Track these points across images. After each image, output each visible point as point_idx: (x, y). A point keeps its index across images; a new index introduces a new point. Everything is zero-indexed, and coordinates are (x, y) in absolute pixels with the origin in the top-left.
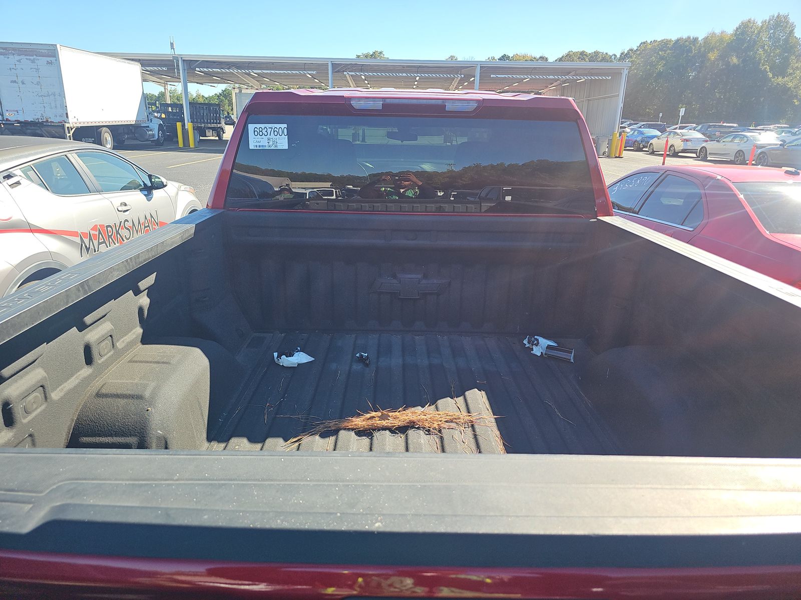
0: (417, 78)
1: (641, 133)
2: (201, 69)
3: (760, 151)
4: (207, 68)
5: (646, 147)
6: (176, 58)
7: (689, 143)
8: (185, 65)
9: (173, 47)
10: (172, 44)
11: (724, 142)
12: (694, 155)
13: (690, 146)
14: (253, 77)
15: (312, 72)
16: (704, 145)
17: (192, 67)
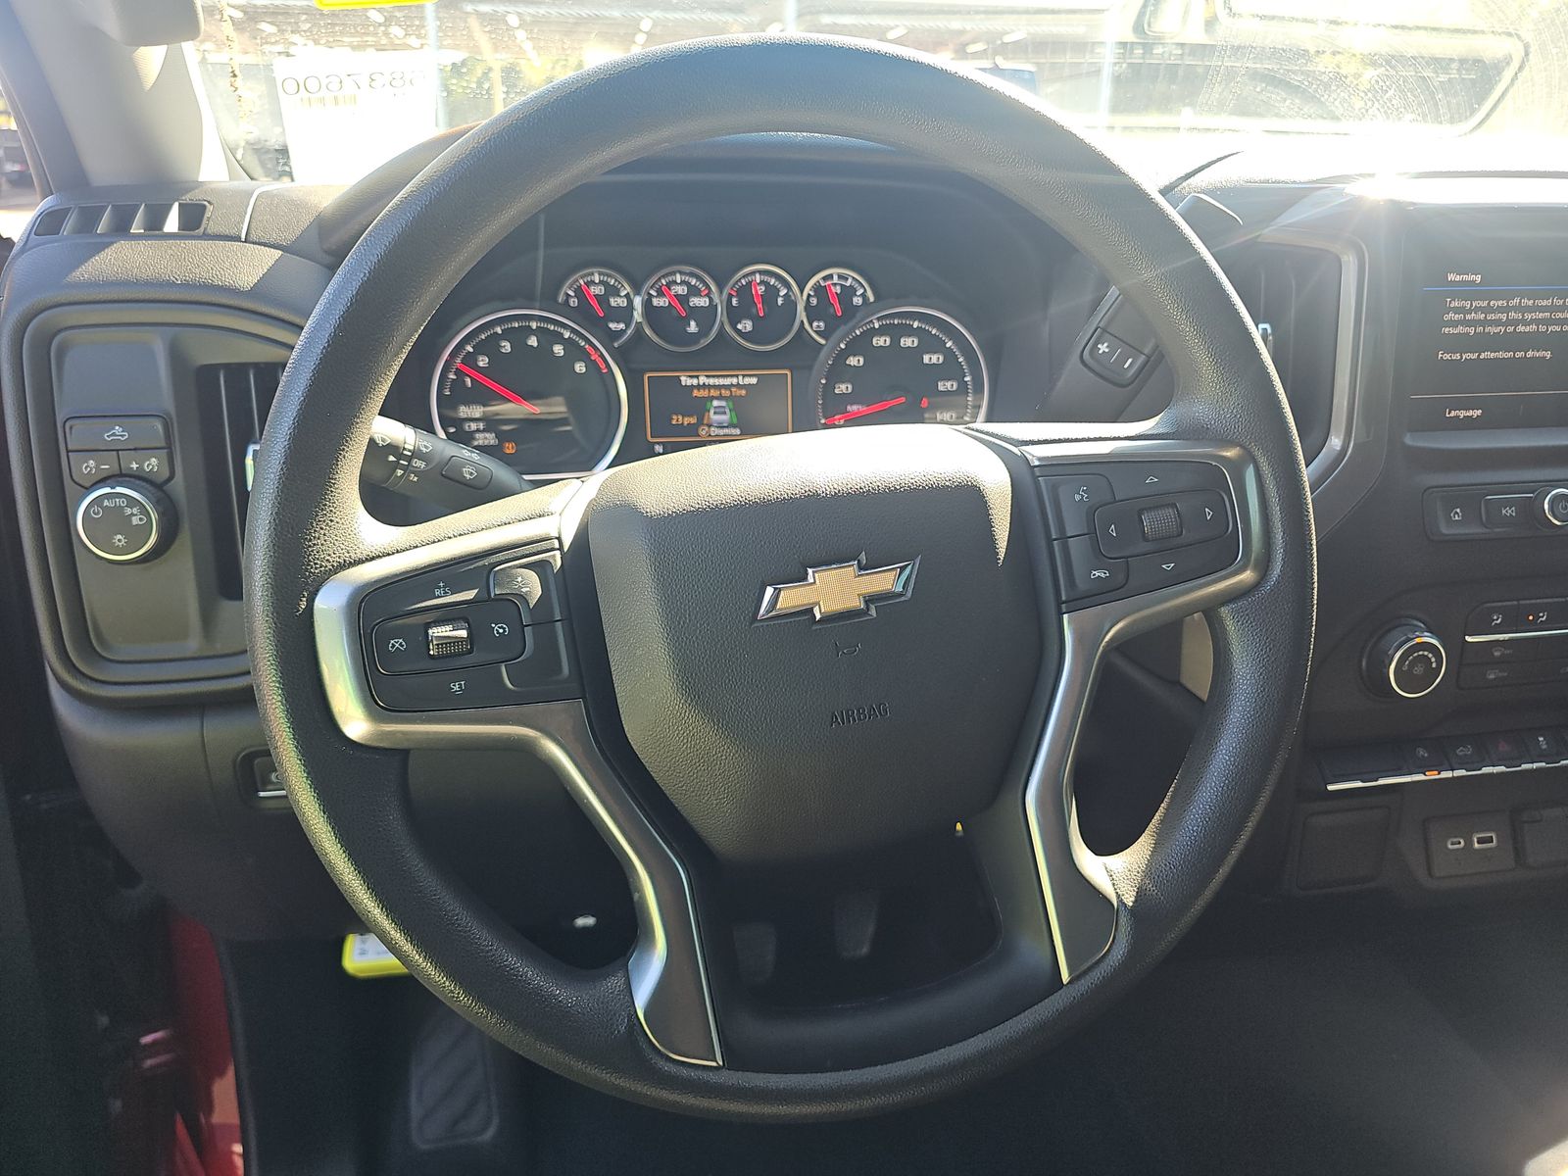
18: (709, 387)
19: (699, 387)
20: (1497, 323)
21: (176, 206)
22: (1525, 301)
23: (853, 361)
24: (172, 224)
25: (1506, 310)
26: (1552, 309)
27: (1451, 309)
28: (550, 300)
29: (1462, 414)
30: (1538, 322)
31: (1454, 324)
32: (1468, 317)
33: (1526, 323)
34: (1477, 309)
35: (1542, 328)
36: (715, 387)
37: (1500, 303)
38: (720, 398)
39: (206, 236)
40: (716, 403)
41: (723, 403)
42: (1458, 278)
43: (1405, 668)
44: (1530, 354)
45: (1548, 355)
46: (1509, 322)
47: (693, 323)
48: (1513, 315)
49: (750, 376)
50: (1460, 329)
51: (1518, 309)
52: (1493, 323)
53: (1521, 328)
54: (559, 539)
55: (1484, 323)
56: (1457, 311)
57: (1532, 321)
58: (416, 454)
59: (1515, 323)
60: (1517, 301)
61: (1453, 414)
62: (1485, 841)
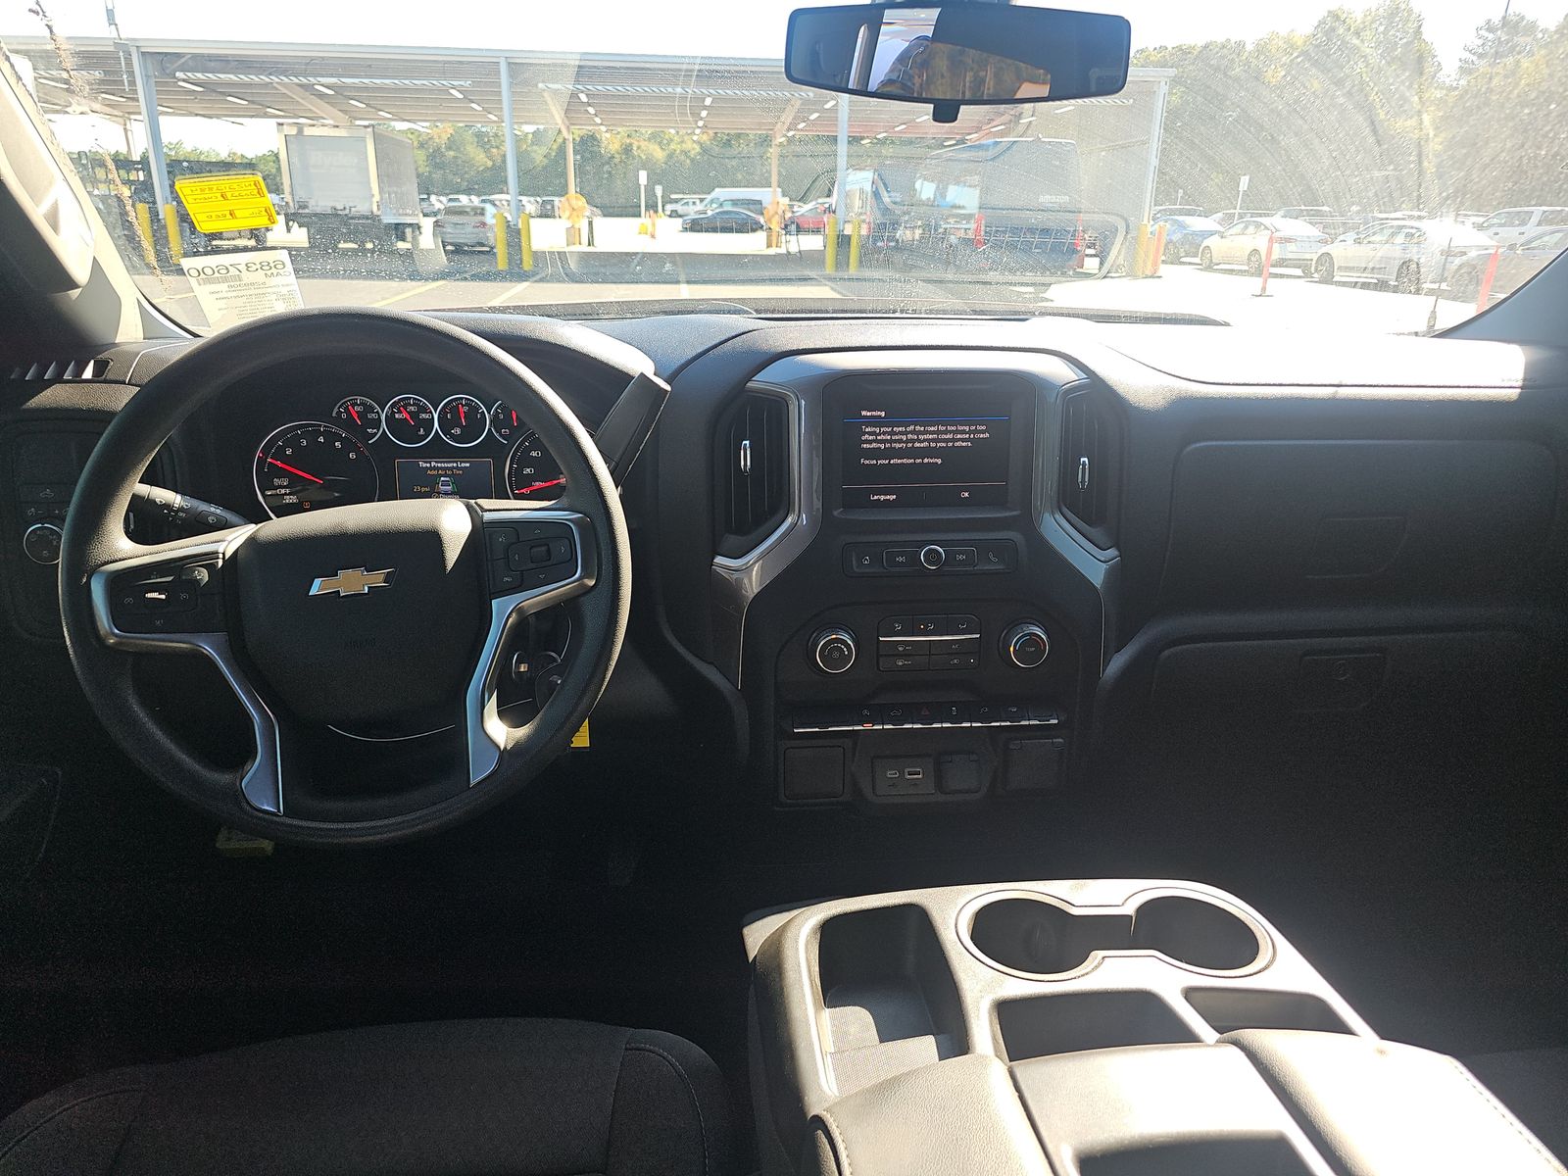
0: (708, 101)
1: (1182, 226)
2: (189, 74)
3: (1458, 261)
4: (203, 71)
5: (1195, 255)
6: (122, 46)
7: (1292, 247)
8: (150, 66)
9: (113, 20)
10: (110, 14)
11: (1369, 242)
12: (1298, 272)
13: (1291, 251)
14: (321, 96)
15: (462, 83)
16: (1325, 249)
17: (168, 72)
18: (438, 469)
19: (431, 468)
20: (900, 441)
21: (92, 362)
22: (918, 428)
23: (534, 454)
24: (88, 374)
25: (906, 433)
26: (937, 432)
27: (867, 433)
28: (326, 416)
29: (882, 498)
30: (929, 441)
31: (870, 442)
32: (879, 438)
33: (920, 441)
34: (884, 433)
35: (933, 445)
36: (441, 468)
37: (900, 429)
38: (445, 476)
39: (105, 382)
40: (442, 479)
41: (448, 479)
42: (869, 414)
43: (826, 653)
44: (926, 460)
45: (939, 461)
46: (907, 441)
47: (422, 430)
48: (910, 436)
49: (464, 462)
50: (874, 445)
51: (913, 432)
52: (896, 441)
53: (917, 445)
54: (224, 554)
55: (891, 441)
56: (870, 433)
57: (925, 440)
58: (181, 509)
59: (913, 441)
60: (912, 427)
61: (876, 497)
62: (916, 774)
